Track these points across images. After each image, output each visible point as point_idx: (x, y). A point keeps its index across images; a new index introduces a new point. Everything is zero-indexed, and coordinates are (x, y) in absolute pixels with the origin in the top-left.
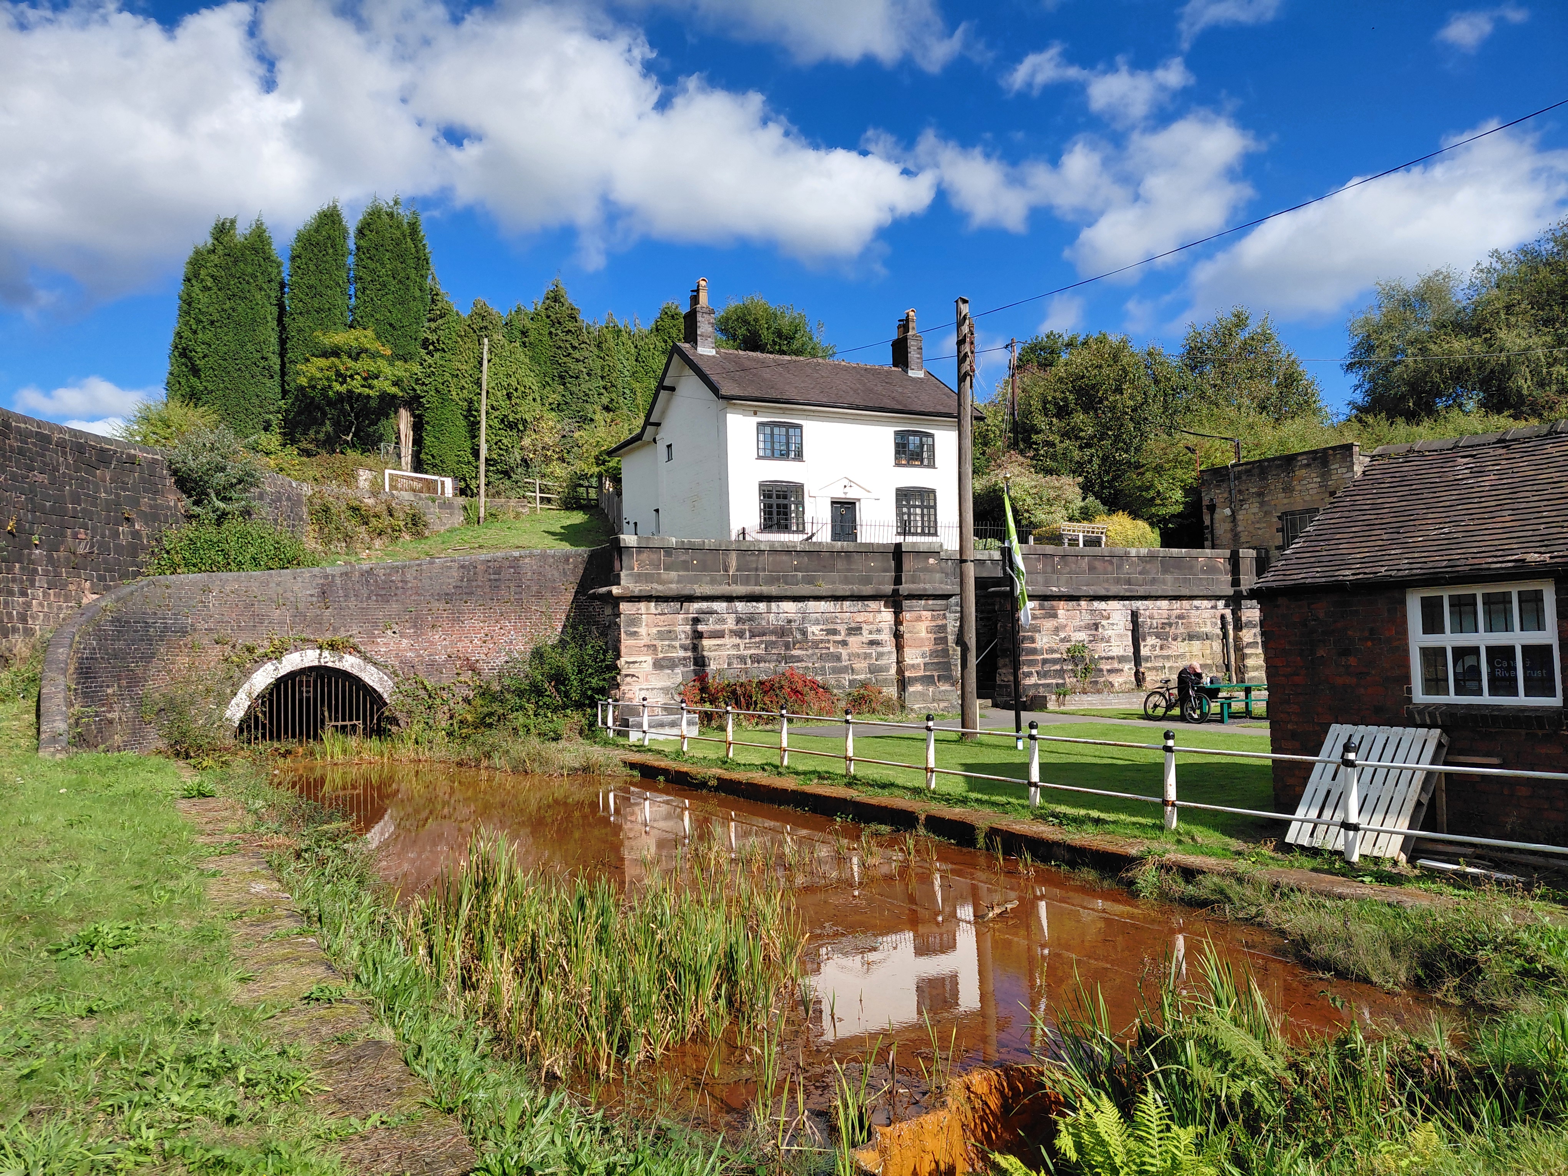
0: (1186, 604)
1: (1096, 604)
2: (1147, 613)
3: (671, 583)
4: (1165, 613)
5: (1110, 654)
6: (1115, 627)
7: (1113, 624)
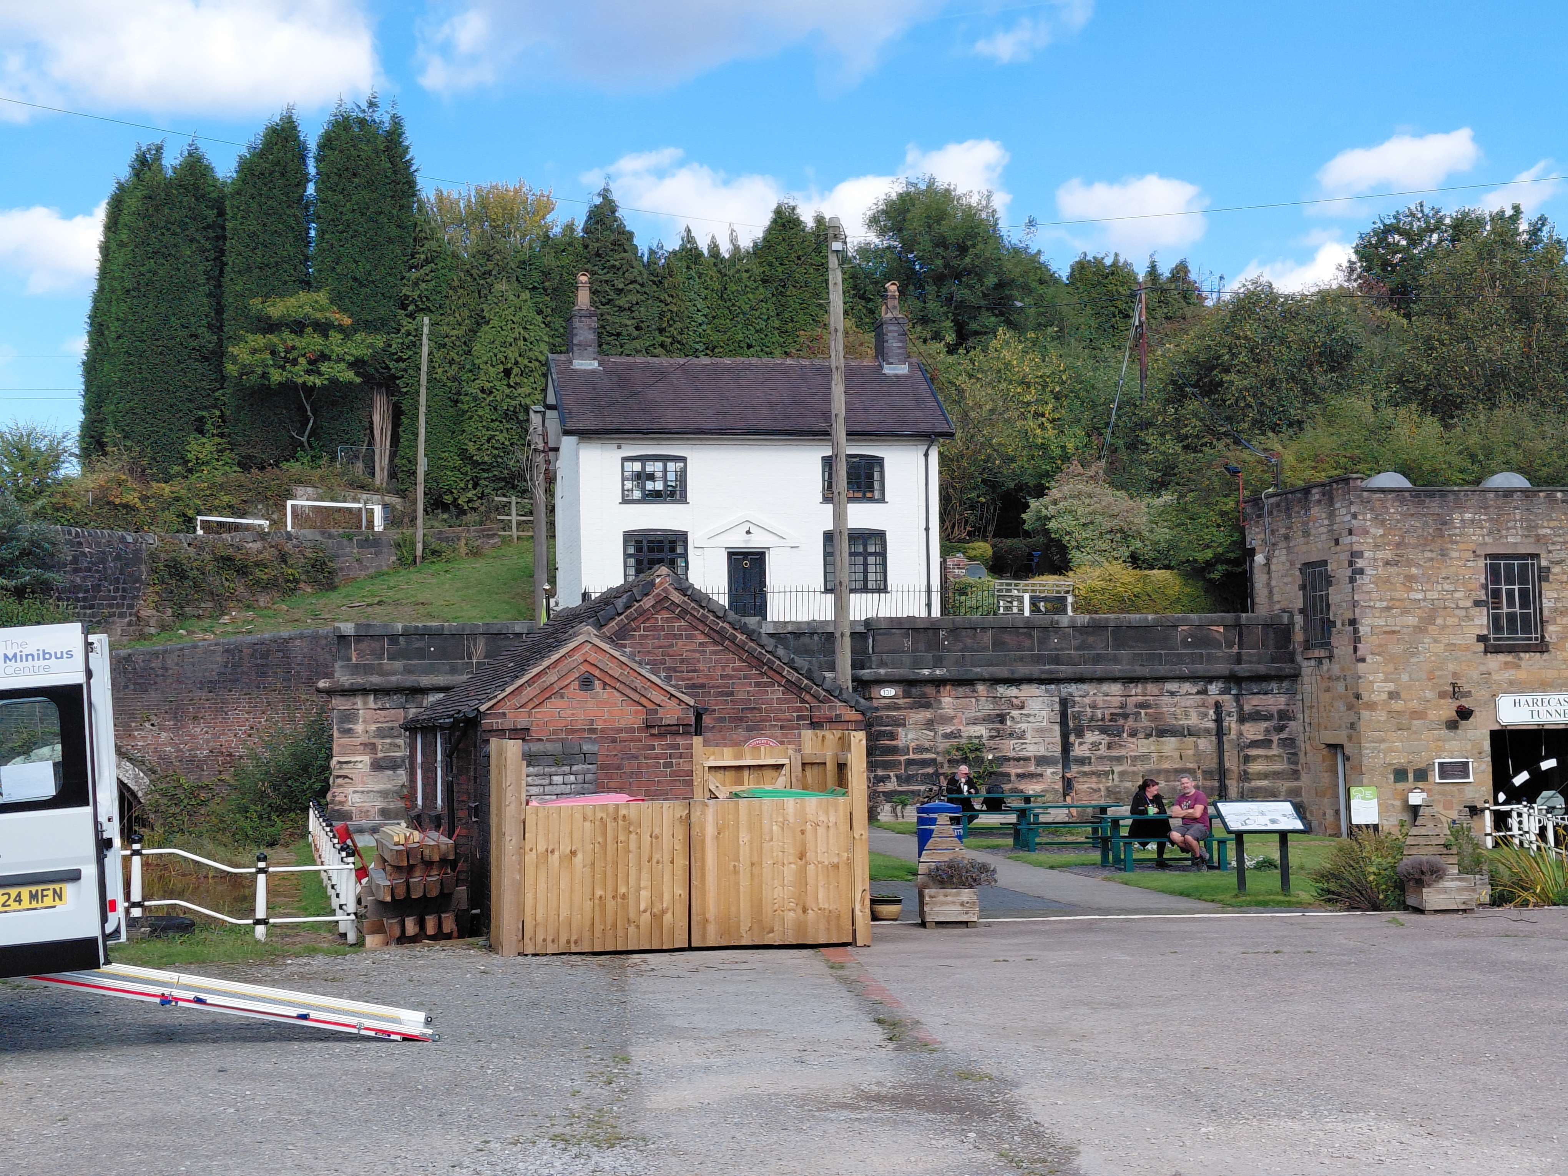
0: (1151, 688)
1: (1001, 690)
2: (1087, 700)
3: (394, 674)
4: (1116, 701)
5: (1023, 754)
6: (1031, 719)
7: (1028, 716)
